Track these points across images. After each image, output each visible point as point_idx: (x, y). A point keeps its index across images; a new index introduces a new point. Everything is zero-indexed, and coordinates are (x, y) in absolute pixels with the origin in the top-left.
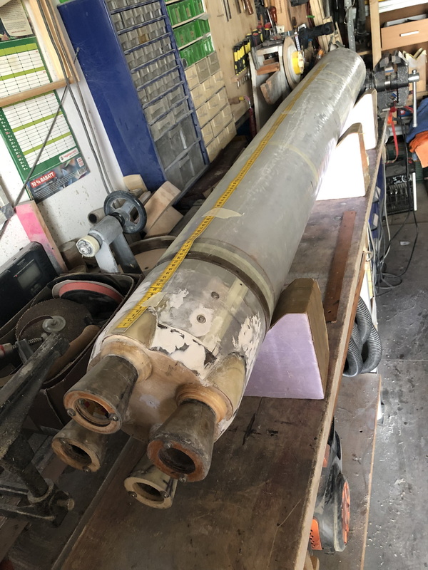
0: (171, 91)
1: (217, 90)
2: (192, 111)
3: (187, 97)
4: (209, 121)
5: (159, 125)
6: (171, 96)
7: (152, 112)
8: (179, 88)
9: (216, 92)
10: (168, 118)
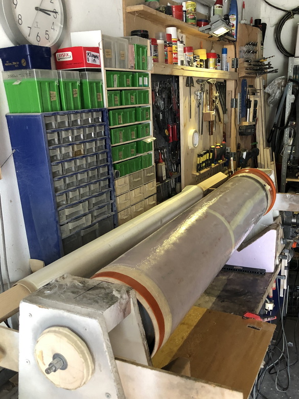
0: (95, 196)
1: (147, 196)
3: (112, 201)
5: (70, 226)
6: (94, 200)
7: (67, 213)
8: (105, 194)
9: (145, 197)
10: (83, 220)
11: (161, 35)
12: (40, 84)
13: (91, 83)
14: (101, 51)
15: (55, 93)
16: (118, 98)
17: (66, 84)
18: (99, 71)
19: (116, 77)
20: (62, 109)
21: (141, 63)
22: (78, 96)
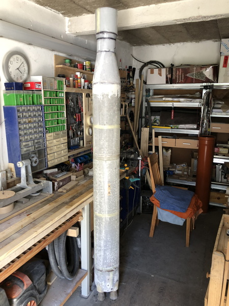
0: (37, 139)
1: (62, 143)
2: (45, 148)
3: (45, 143)
4: (54, 153)
5: (25, 149)
7: (24, 144)
8: (41, 139)
10: (31, 148)
11: (72, 75)
12: (16, 95)
13: (37, 96)
14: (42, 83)
15: (22, 99)
16: (49, 101)
17: (26, 96)
18: (41, 91)
19: (48, 93)
20: (24, 105)
21: (60, 87)
22: (31, 100)
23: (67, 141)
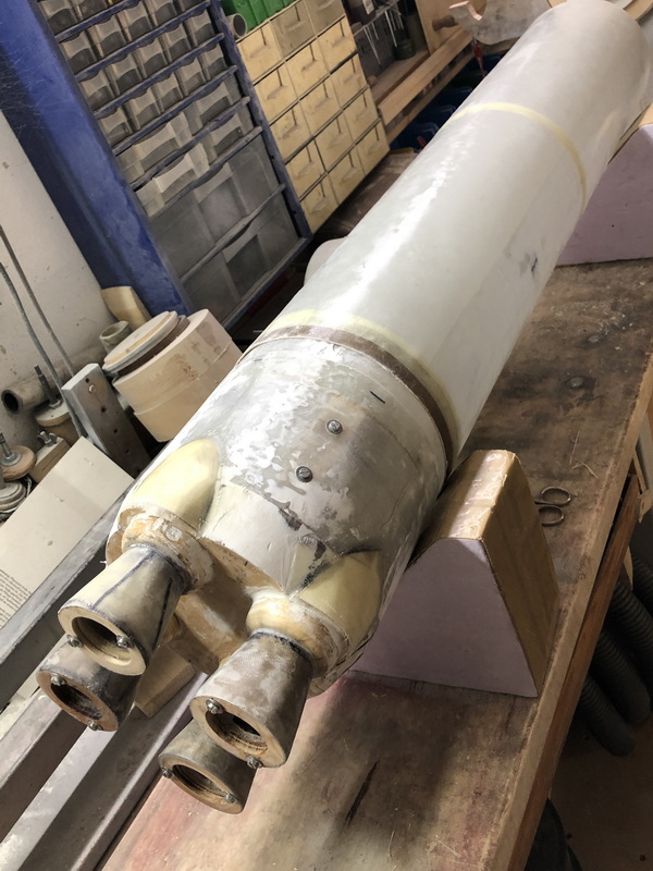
0: (200, 97)
1: (335, 65)
2: (260, 129)
3: (247, 99)
4: (313, 138)
5: (161, 183)
6: (202, 107)
8: (223, 85)
9: (331, 68)
10: (187, 162)
23: (351, 46)
